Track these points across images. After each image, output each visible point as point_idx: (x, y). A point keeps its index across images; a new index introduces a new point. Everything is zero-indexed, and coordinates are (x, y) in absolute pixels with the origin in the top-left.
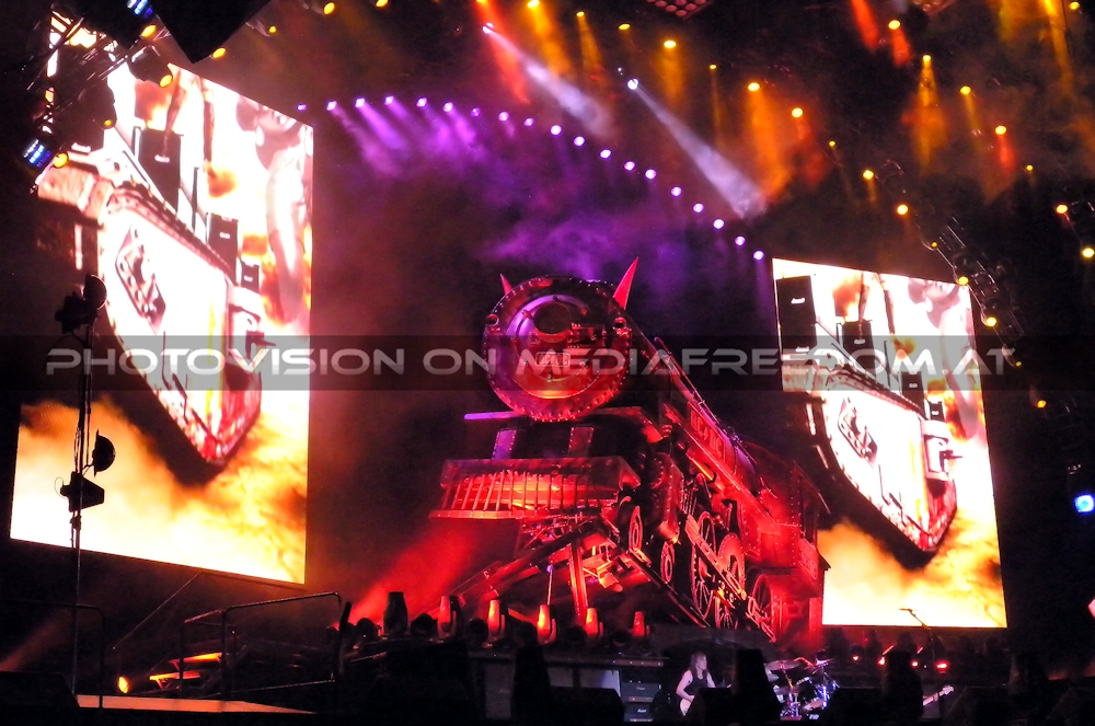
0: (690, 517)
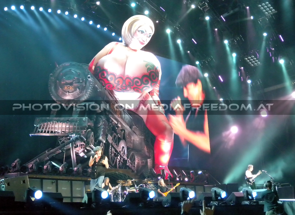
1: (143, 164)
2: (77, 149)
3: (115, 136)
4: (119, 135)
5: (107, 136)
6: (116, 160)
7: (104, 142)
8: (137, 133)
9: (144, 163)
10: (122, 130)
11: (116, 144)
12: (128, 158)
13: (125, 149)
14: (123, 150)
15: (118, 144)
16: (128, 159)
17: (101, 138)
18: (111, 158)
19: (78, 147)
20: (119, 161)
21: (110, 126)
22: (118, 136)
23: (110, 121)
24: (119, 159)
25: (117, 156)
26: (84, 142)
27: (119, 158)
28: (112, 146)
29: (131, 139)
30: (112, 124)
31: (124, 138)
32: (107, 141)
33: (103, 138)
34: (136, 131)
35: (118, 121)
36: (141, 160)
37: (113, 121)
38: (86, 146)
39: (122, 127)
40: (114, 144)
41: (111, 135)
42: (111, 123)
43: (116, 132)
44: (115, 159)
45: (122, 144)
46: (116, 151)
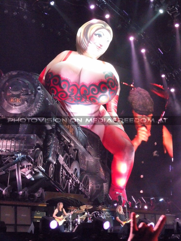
0: (60, 155)
1: (97, 189)
2: (24, 170)
3: (67, 157)
4: (71, 155)
5: (57, 156)
6: (68, 184)
7: (55, 163)
8: (92, 153)
9: (99, 188)
10: (75, 150)
11: (68, 166)
12: (80, 181)
13: (78, 171)
14: (76, 173)
15: (70, 166)
16: (81, 183)
17: (50, 158)
18: (62, 181)
19: (24, 168)
20: (71, 185)
21: (62, 145)
22: (71, 157)
23: (62, 139)
24: (70, 183)
25: (69, 179)
26: (32, 163)
27: (70, 181)
28: (64, 168)
29: (85, 160)
30: (64, 143)
31: (77, 159)
32: (57, 161)
33: (53, 158)
34: (90, 152)
35: (71, 140)
36: (96, 184)
37: (65, 139)
38: (34, 168)
39: (75, 146)
40: (65, 165)
41: (63, 156)
42: (63, 141)
43: (68, 152)
44: (66, 182)
45: (75, 166)
46: (67, 173)
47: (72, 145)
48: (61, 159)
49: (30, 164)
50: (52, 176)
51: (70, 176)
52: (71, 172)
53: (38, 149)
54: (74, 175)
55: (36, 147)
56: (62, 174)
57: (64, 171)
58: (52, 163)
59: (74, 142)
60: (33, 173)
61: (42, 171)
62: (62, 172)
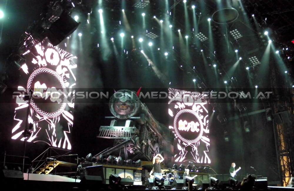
0: (149, 140)
1: (168, 160)
2: (128, 148)
3: (152, 140)
5: (147, 140)
7: (146, 144)
9: (170, 159)
10: (156, 137)
13: (158, 149)
15: (154, 146)
17: (143, 142)
21: (149, 133)
22: (154, 140)
23: (149, 130)
28: (151, 147)
29: (162, 143)
30: (151, 132)
31: (157, 142)
32: (147, 143)
33: (145, 141)
34: (165, 138)
35: (154, 131)
36: (168, 157)
37: (151, 130)
38: (135, 147)
39: (156, 134)
40: (151, 145)
41: (150, 140)
43: (153, 138)
45: (157, 146)
46: (152, 150)
47: (155, 133)
48: (149, 141)
49: (132, 144)
50: (144, 152)
51: (154, 152)
52: (154, 149)
53: (136, 135)
54: (156, 151)
55: (135, 135)
56: (150, 151)
57: (151, 149)
58: (144, 144)
59: (156, 132)
60: (134, 149)
61: (139, 149)
62: (150, 149)
